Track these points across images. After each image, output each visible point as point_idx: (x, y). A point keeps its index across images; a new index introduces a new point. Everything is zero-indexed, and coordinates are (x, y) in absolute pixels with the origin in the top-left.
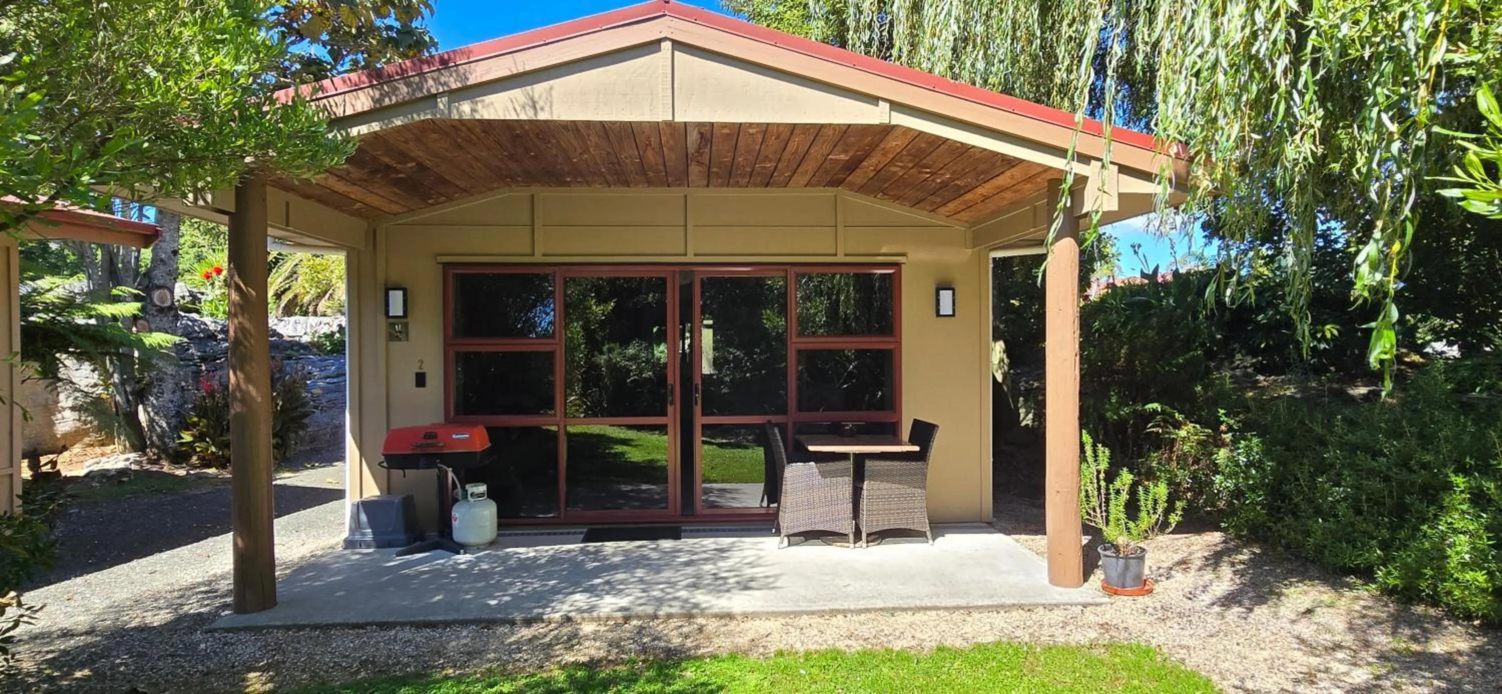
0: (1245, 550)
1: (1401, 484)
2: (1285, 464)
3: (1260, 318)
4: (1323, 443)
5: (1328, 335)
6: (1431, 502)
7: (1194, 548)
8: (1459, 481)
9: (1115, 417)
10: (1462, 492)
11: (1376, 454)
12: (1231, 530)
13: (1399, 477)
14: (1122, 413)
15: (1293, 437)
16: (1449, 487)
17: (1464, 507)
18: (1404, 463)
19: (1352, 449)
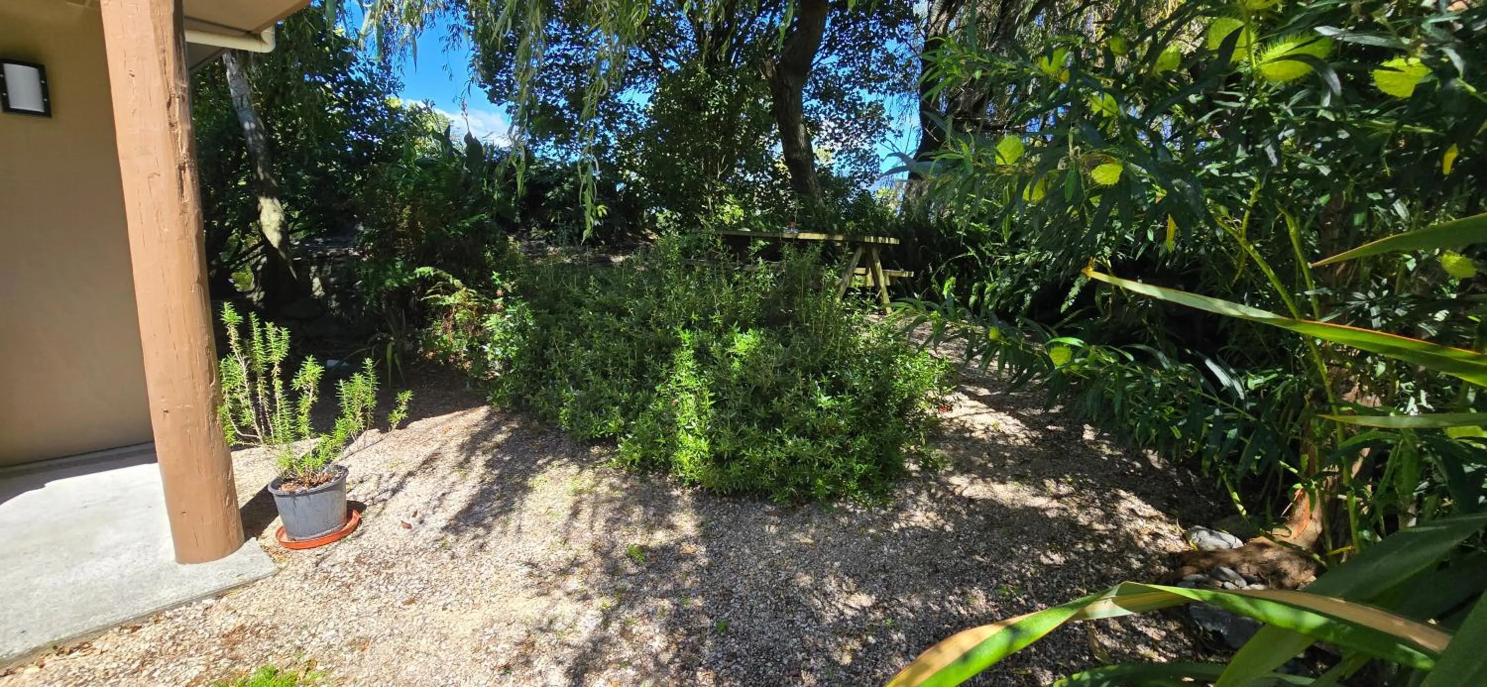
0: (504, 428)
1: (642, 343)
2: (547, 327)
3: (549, 194)
4: (579, 304)
5: (600, 214)
6: (665, 360)
7: (451, 433)
8: (685, 336)
9: (396, 285)
10: (688, 348)
11: (621, 313)
12: (495, 404)
13: (639, 336)
14: (405, 280)
15: (557, 299)
16: (677, 344)
17: (690, 364)
18: (644, 322)
19: (602, 308)
